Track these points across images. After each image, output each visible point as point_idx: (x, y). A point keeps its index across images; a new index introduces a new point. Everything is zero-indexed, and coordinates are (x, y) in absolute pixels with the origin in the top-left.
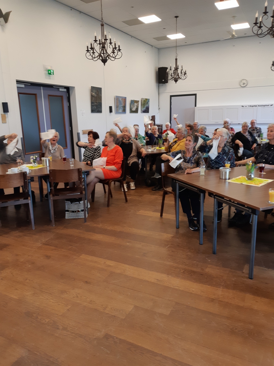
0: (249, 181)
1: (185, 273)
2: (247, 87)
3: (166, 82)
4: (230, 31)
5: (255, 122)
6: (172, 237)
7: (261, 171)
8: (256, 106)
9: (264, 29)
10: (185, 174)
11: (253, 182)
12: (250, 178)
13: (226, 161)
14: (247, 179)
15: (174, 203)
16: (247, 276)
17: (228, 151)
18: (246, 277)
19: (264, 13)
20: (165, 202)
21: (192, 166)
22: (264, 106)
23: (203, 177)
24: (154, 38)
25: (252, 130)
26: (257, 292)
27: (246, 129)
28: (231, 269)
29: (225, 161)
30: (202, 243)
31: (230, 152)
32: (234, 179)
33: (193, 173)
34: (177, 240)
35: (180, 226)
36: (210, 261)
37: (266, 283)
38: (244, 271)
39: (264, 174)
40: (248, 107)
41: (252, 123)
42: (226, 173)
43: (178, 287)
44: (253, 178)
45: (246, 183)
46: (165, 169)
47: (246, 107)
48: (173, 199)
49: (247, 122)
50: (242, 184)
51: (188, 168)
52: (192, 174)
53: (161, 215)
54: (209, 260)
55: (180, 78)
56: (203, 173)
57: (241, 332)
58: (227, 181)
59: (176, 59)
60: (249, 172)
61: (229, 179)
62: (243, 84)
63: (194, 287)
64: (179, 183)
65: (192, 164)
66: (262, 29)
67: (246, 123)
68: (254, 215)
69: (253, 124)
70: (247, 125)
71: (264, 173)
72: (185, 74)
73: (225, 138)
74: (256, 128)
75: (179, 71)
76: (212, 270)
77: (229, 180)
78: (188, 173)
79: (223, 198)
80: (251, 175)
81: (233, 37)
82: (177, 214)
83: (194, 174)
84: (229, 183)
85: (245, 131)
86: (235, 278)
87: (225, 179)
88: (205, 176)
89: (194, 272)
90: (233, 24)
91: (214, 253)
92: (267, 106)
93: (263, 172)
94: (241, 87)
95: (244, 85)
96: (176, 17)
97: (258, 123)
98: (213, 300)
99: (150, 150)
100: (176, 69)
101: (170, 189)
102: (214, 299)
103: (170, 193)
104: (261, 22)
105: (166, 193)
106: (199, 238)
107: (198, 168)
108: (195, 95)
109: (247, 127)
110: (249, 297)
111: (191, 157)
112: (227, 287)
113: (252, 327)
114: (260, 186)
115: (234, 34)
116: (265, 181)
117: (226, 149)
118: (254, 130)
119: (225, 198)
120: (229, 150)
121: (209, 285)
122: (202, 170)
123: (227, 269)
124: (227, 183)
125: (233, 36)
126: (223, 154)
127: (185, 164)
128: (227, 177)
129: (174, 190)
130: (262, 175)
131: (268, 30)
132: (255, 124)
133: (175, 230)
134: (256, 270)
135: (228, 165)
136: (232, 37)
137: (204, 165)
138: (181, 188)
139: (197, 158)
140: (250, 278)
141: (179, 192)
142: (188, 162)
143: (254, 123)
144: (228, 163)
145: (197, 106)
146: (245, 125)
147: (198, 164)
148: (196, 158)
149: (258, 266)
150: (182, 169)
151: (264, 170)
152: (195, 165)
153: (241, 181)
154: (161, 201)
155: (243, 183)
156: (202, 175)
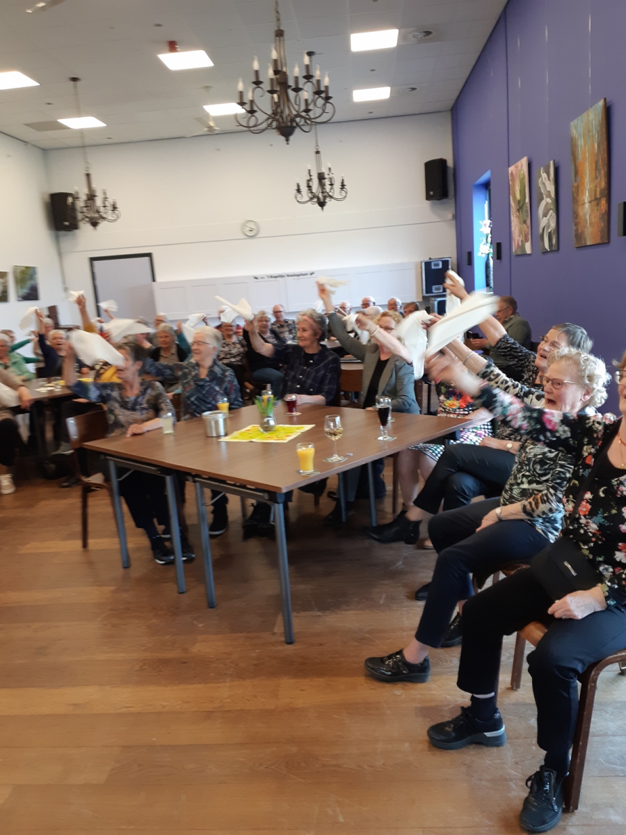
0: (267, 434)
1: (145, 669)
2: (258, 236)
3: (74, 226)
4: (203, 118)
5: (281, 309)
6: (113, 592)
7: (291, 411)
8: (282, 276)
9: (261, 117)
10: (128, 436)
11: (274, 435)
12: (267, 428)
13: (219, 397)
14: (262, 430)
15: (110, 509)
16: (283, 639)
17: (222, 374)
18: (281, 642)
19: (254, 83)
20: (90, 510)
21: (144, 416)
22: (298, 275)
23: (172, 438)
24: (26, 125)
25: (279, 327)
26: (304, 668)
27: (266, 327)
28: (248, 632)
29: (216, 395)
30: (185, 590)
31: (226, 376)
32: (236, 433)
33: (148, 431)
34: (126, 595)
35: (132, 562)
36: (203, 626)
37: (321, 645)
38: (276, 631)
39: (297, 416)
40: (266, 278)
41: (277, 313)
42: (217, 422)
43: (125, 707)
44: (273, 427)
45: (261, 438)
46: (80, 431)
47: (263, 280)
48: (107, 501)
49: (266, 310)
50: (251, 442)
51: (136, 421)
52: (147, 435)
53: (85, 545)
54: (201, 625)
55: (104, 218)
56: (168, 430)
57: (273, 767)
58: (223, 439)
59: (88, 175)
60: (264, 414)
61: (226, 435)
62: (251, 231)
63: (167, 696)
64: (115, 461)
65: (144, 412)
66: (257, 116)
67: (263, 313)
68: (276, 505)
69: (279, 314)
70: (266, 317)
71: (298, 414)
72: (114, 208)
73: (211, 346)
74: (287, 322)
75: (99, 202)
76: (208, 645)
77: (227, 437)
78: (135, 435)
79: (224, 482)
80: (268, 421)
81: (211, 133)
82: (121, 533)
83: (149, 433)
84: (227, 443)
85: (264, 330)
86: (258, 651)
87: (219, 437)
88: (175, 436)
89: (166, 662)
90: (207, 104)
91: (211, 606)
92: (304, 275)
93: (296, 411)
94: (246, 237)
95: (251, 233)
96: (74, 79)
97: (287, 311)
98: (208, 715)
99: (43, 390)
100: (91, 197)
101: (97, 479)
102: (212, 711)
103: (98, 486)
104: (252, 102)
105: (88, 490)
106: (175, 580)
107: (157, 419)
108: (149, 255)
109: (267, 321)
110: (287, 683)
111: (138, 397)
112: (240, 675)
113: (294, 749)
114: (285, 441)
115: (212, 124)
116: (298, 428)
117: (217, 369)
118: (282, 326)
119: (229, 482)
120: (224, 371)
121: (200, 683)
122: (166, 422)
123: (241, 634)
124: (223, 445)
125: (210, 128)
126: (211, 381)
127: (128, 413)
128: (222, 432)
129: (107, 479)
130: (295, 419)
131: (268, 119)
132: (282, 314)
133: (120, 571)
134: (299, 622)
135: (224, 404)
136: (208, 131)
137: (169, 410)
138: (121, 471)
139: (152, 396)
140: (288, 641)
141: (120, 481)
142: (133, 409)
143: (280, 312)
144: (223, 402)
145: (158, 279)
146: (262, 317)
147: (156, 410)
148: (150, 398)
149: (304, 611)
150: (122, 426)
151: (297, 408)
152: (151, 413)
153: (251, 435)
154: (79, 512)
155: (253, 440)
156: (167, 434)
